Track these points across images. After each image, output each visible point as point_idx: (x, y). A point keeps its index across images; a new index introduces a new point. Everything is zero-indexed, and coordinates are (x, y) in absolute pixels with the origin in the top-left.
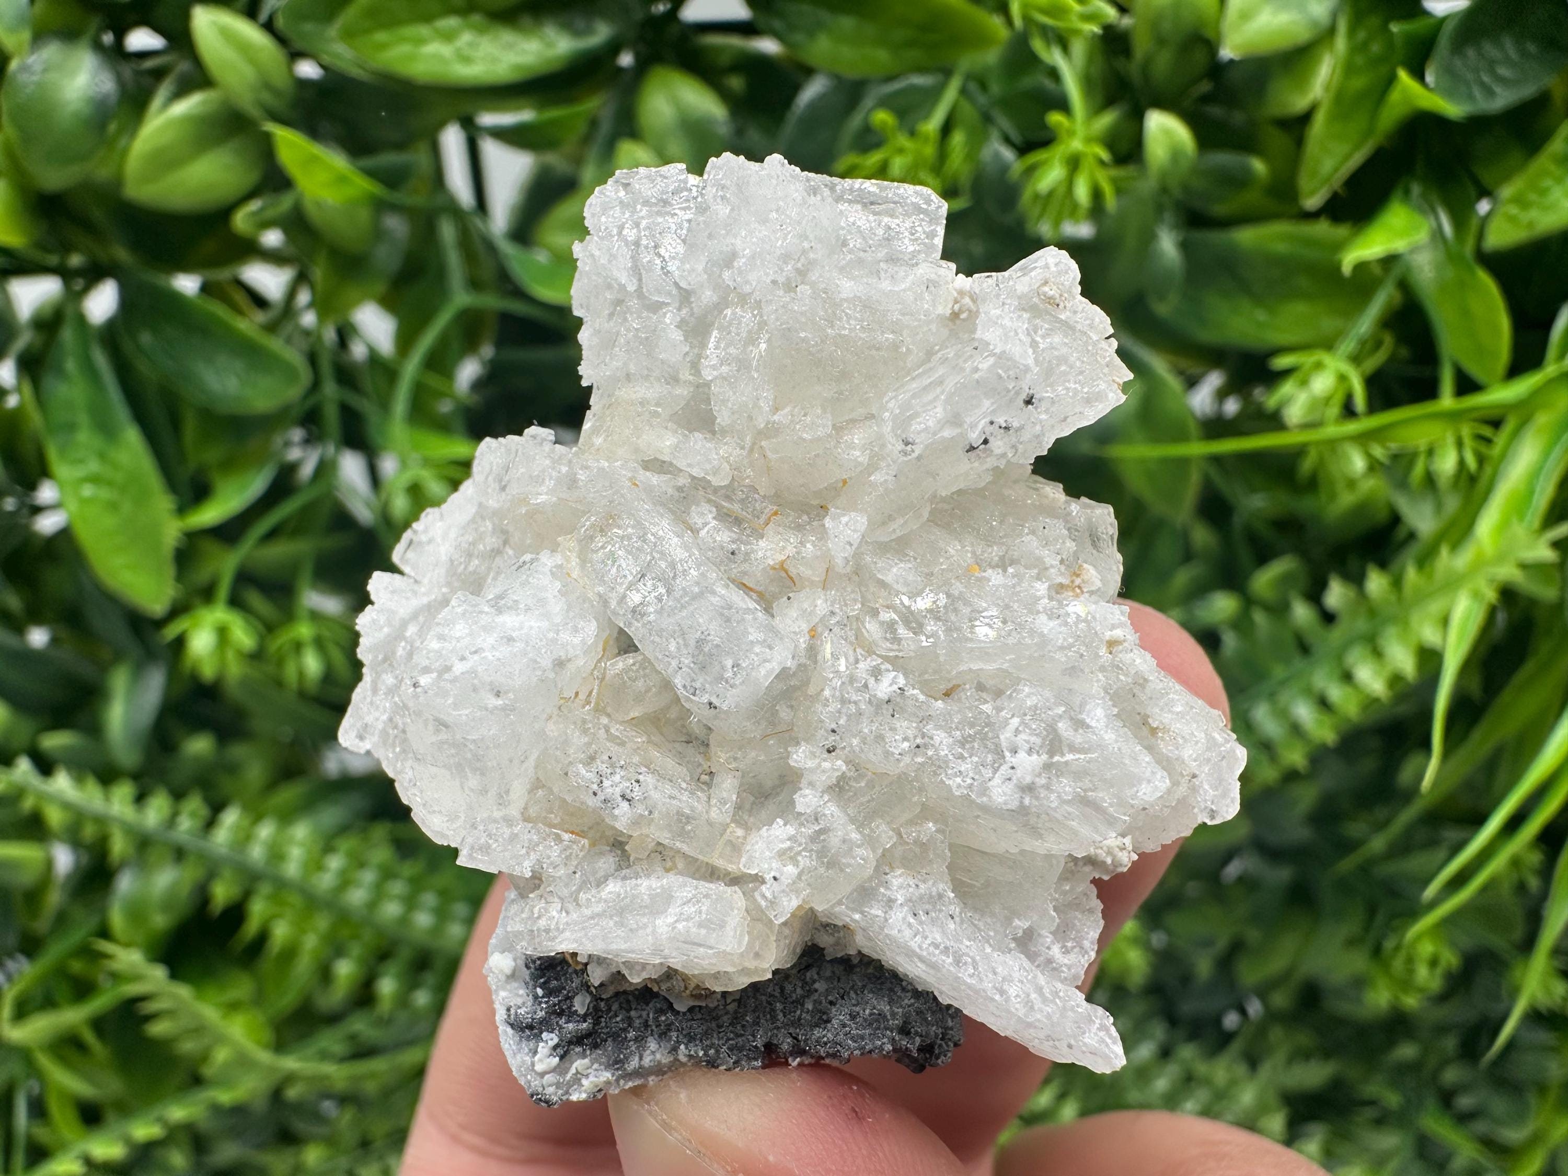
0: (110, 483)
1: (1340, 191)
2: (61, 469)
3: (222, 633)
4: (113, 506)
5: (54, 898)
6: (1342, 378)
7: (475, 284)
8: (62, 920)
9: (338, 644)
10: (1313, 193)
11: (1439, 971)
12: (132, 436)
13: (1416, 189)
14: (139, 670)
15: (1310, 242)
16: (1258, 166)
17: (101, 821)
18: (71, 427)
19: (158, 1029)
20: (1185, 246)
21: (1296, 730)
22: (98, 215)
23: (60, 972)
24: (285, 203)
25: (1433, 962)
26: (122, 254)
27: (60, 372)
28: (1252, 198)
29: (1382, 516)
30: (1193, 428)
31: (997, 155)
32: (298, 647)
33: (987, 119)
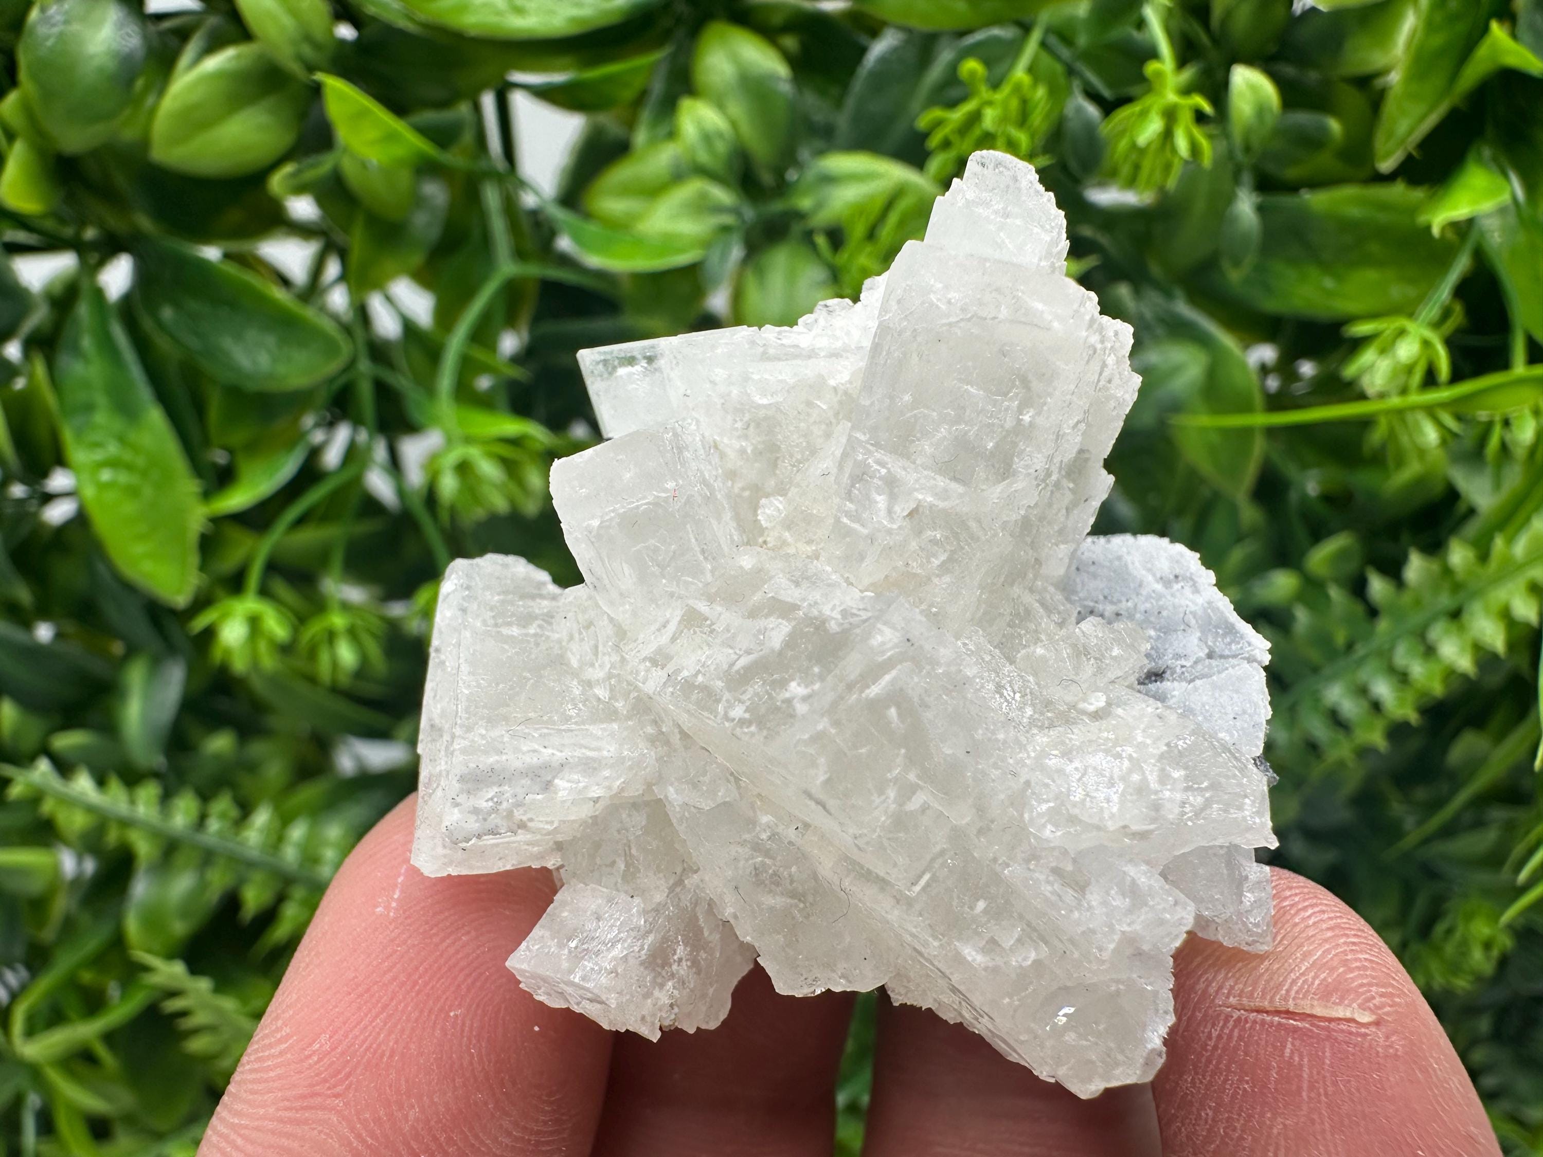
0: (129, 467)
1: (1415, 153)
2: (78, 454)
3: (254, 622)
4: (132, 492)
5: (61, 905)
6: (1426, 344)
7: (520, 254)
8: (69, 927)
9: (374, 635)
10: (1387, 155)
11: (1495, 953)
12: (155, 416)
13: (1487, 152)
14: (156, 663)
15: (1384, 206)
16: (1335, 126)
17: (126, 823)
18: (89, 408)
19: (197, 1045)
20: (1260, 209)
21: (1376, 706)
22: (120, 180)
23: (72, 984)
24: (324, 165)
25: (1487, 946)
26: (145, 222)
27: (76, 351)
28: (1324, 161)
29: (1438, 489)
30: (1258, 400)
31: (1079, 110)
32: (331, 636)
33: (1071, 72)
